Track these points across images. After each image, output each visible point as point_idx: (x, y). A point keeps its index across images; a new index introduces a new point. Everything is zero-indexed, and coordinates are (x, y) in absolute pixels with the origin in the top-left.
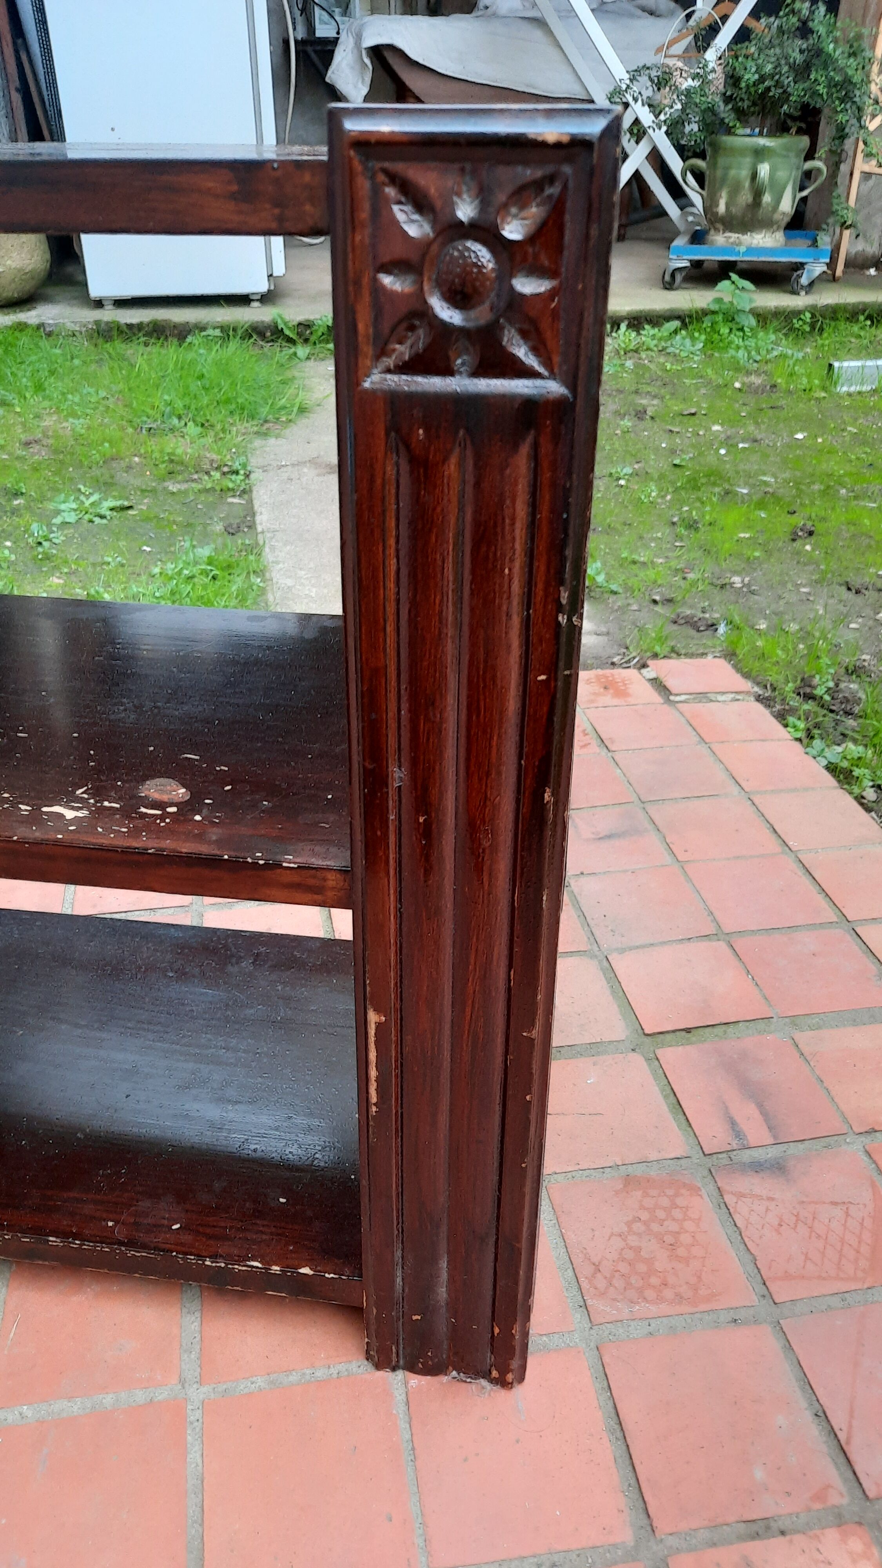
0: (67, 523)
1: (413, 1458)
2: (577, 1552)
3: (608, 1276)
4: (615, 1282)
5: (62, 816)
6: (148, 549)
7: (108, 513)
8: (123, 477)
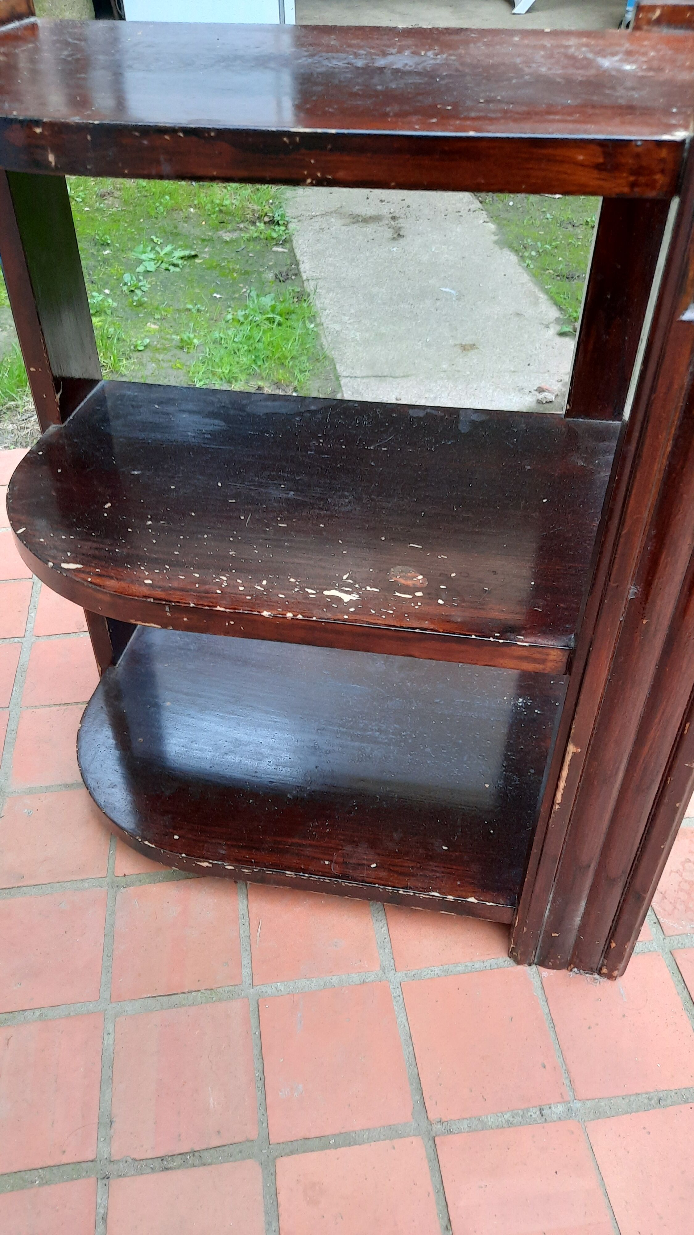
0: (148, 271)
1: (552, 1025)
2: (675, 1091)
3: (673, 902)
4: (678, 906)
5: (340, 599)
6: (218, 296)
7: (180, 262)
8: (185, 227)
